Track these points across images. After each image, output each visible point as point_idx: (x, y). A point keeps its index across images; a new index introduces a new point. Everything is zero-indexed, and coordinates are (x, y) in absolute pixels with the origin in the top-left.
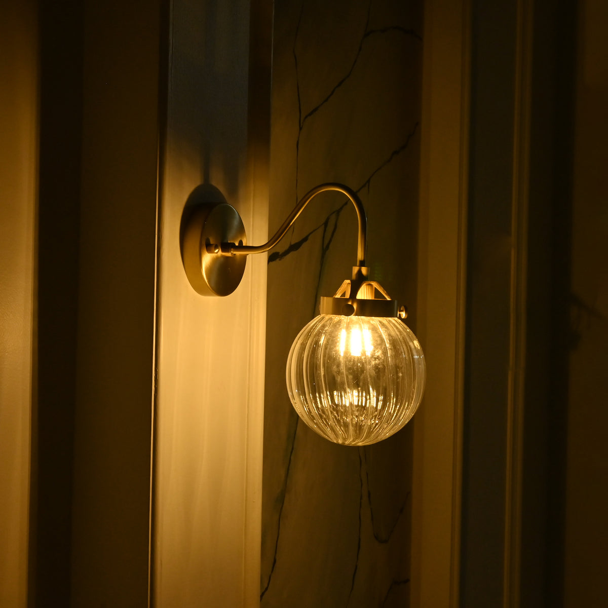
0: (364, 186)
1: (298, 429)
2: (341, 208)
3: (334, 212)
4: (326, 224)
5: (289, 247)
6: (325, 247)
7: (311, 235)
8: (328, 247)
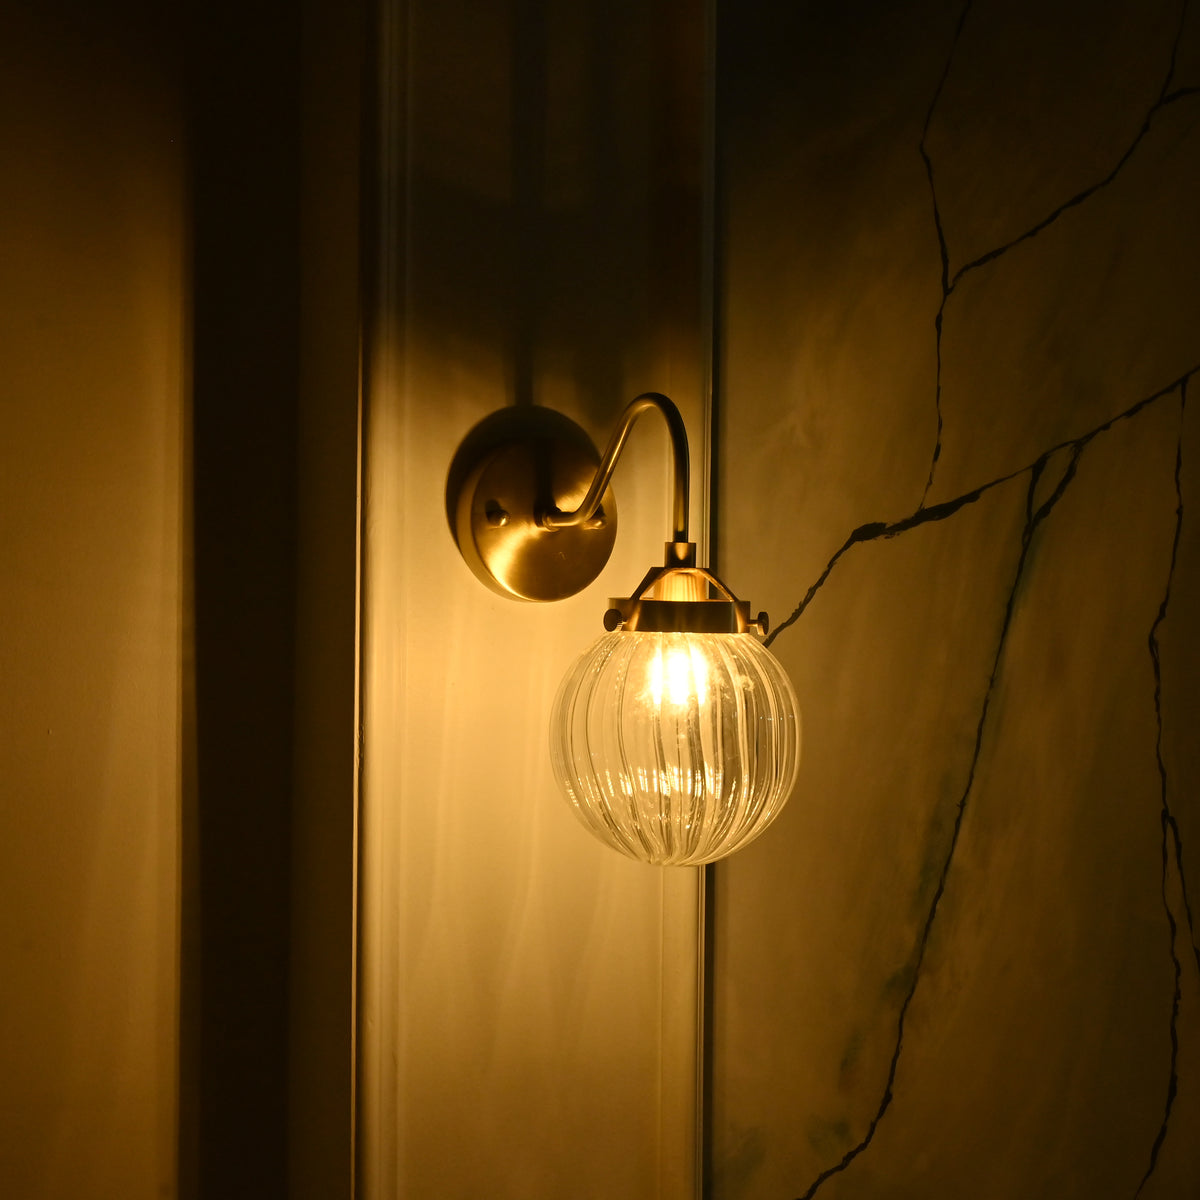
0: (1170, 389)
1: (956, 852)
2: (1090, 436)
3: (1065, 444)
4: (1038, 468)
5: (916, 514)
6: (1035, 510)
7: (988, 490)
8: (1045, 511)
